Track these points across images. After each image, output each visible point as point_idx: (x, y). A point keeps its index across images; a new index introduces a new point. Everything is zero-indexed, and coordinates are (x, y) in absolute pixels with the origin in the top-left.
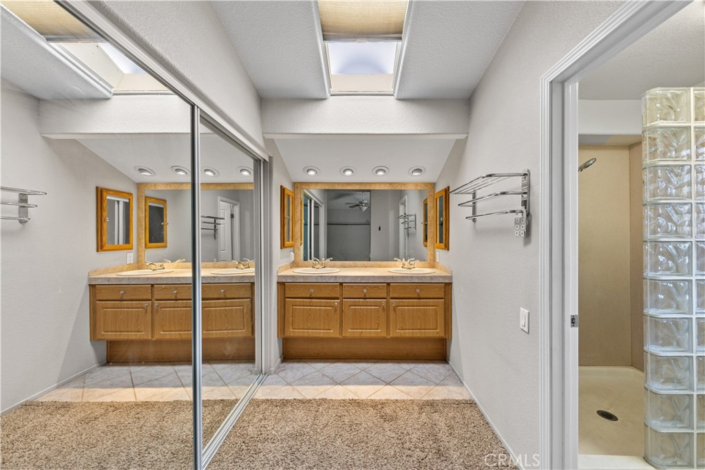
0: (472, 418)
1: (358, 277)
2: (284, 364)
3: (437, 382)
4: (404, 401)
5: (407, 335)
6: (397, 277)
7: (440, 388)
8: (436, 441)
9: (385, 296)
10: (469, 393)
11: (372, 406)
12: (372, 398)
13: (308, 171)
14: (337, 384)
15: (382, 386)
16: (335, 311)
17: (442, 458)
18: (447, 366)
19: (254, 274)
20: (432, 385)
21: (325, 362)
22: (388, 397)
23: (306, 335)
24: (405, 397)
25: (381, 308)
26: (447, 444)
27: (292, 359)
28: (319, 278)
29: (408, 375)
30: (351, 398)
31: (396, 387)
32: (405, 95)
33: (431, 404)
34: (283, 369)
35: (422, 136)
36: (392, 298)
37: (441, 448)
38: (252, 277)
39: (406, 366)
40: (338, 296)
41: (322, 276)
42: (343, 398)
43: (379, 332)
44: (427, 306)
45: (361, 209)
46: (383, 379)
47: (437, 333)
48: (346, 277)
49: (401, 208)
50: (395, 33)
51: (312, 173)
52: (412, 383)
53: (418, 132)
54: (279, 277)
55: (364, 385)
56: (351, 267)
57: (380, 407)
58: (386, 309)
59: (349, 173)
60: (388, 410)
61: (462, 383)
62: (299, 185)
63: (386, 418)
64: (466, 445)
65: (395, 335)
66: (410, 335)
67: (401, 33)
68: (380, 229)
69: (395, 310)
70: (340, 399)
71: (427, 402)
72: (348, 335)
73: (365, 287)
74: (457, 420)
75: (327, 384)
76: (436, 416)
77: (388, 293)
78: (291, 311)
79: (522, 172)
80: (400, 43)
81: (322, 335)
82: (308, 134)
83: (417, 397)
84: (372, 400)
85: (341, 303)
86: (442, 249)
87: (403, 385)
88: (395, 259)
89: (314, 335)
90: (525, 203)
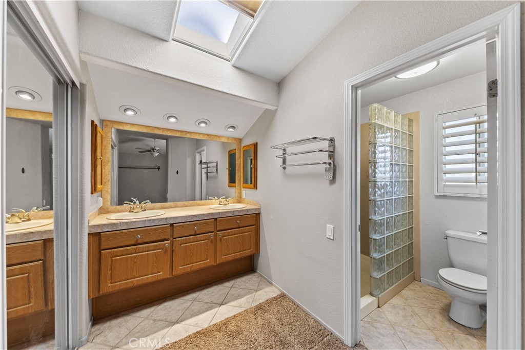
0: (289, 306)
1: (189, 216)
2: (97, 327)
3: (255, 288)
4: (240, 314)
5: (230, 259)
6: (222, 213)
7: (259, 293)
8: (276, 334)
9: (212, 229)
10: (279, 289)
11: (217, 331)
12: (214, 322)
13: (126, 110)
14: (174, 323)
15: (217, 309)
16: (166, 252)
17: (287, 346)
18: (256, 274)
19: (52, 227)
20: (253, 292)
21: (150, 307)
22: (226, 317)
23: (130, 285)
24: (240, 310)
25: (209, 241)
26: (283, 333)
27: (105, 317)
28: (147, 222)
29: (233, 291)
30: (195, 332)
31: (228, 304)
32: (240, 64)
33: (260, 307)
34: (98, 332)
35: (250, 101)
36: (218, 231)
37: (282, 339)
38: (50, 231)
39: (228, 284)
40: (169, 237)
41: (150, 220)
42: (187, 335)
43: (209, 262)
44: (244, 233)
45: (152, 154)
46: (215, 302)
47: (251, 251)
48: (177, 218)
49: (198, 156)
50: (251, 10)
51: (130, 113)
52: (239, 297)
53: (248, 98)
54: (90, 227)
55: (201, 313)
56: (172, 207)
57: (224, 327)
58: (214, 242)
59: (172, 120)
60: (232, 328)
61: (271, 283)
62: (109, 123)
63: (232, 335)
64: (294, 328)
65: (221, 261)
66: (233, 258)
67: (255, 12)
68: (177, 173)
69: (221, 240)
70: (184, 337)
71: (257, 307)
72: (179, 272)
73: (195, 225)
74: (281, 312)
75: (163, 328)
76: (267, 315)
77: (216, 227)
78: (110, 263)
79: (328, 137)
80: (250, 20)
81: (149, 281)
82: (145, 70)
83: (248, 307)
84: (214, 325)
85: (172, 243)
86: (252, 188)
87: (234, 300)
88: (210, 198)
89: (140, 283)
90: (331, 157)
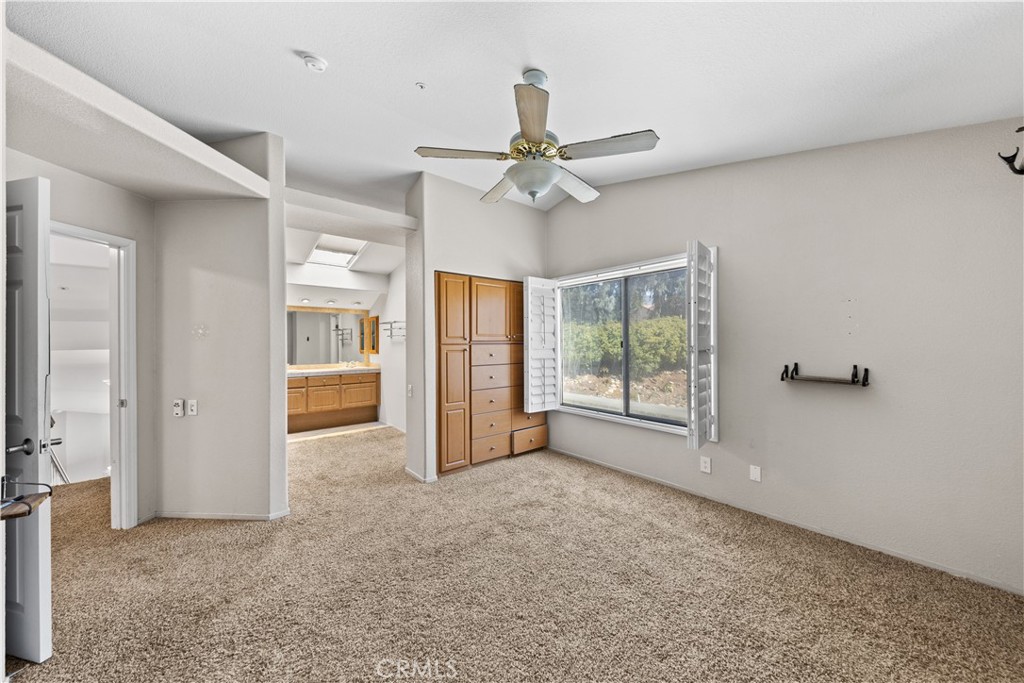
9: (338, 383)
18: (378, 423)
25: (336, 391)
36: (343, 384)
44: (365, 387)
47: (372, 402)
58: (339, 392)
65: (346, 407)
69: (345, 391)
72: (312, 411)
73: (324, 379)
77: (340, 381)
85: (307, 391)
86: (374, 353)
